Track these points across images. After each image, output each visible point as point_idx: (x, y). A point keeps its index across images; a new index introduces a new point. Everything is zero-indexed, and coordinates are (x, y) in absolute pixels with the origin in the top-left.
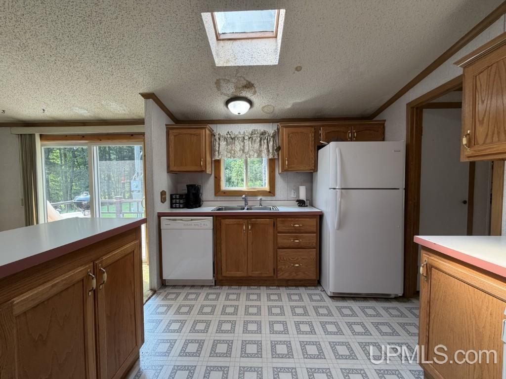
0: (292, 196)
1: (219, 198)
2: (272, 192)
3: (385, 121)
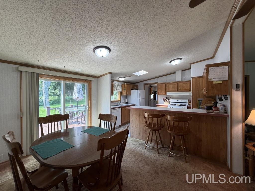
2: (120, 101)
3: (138, 85)
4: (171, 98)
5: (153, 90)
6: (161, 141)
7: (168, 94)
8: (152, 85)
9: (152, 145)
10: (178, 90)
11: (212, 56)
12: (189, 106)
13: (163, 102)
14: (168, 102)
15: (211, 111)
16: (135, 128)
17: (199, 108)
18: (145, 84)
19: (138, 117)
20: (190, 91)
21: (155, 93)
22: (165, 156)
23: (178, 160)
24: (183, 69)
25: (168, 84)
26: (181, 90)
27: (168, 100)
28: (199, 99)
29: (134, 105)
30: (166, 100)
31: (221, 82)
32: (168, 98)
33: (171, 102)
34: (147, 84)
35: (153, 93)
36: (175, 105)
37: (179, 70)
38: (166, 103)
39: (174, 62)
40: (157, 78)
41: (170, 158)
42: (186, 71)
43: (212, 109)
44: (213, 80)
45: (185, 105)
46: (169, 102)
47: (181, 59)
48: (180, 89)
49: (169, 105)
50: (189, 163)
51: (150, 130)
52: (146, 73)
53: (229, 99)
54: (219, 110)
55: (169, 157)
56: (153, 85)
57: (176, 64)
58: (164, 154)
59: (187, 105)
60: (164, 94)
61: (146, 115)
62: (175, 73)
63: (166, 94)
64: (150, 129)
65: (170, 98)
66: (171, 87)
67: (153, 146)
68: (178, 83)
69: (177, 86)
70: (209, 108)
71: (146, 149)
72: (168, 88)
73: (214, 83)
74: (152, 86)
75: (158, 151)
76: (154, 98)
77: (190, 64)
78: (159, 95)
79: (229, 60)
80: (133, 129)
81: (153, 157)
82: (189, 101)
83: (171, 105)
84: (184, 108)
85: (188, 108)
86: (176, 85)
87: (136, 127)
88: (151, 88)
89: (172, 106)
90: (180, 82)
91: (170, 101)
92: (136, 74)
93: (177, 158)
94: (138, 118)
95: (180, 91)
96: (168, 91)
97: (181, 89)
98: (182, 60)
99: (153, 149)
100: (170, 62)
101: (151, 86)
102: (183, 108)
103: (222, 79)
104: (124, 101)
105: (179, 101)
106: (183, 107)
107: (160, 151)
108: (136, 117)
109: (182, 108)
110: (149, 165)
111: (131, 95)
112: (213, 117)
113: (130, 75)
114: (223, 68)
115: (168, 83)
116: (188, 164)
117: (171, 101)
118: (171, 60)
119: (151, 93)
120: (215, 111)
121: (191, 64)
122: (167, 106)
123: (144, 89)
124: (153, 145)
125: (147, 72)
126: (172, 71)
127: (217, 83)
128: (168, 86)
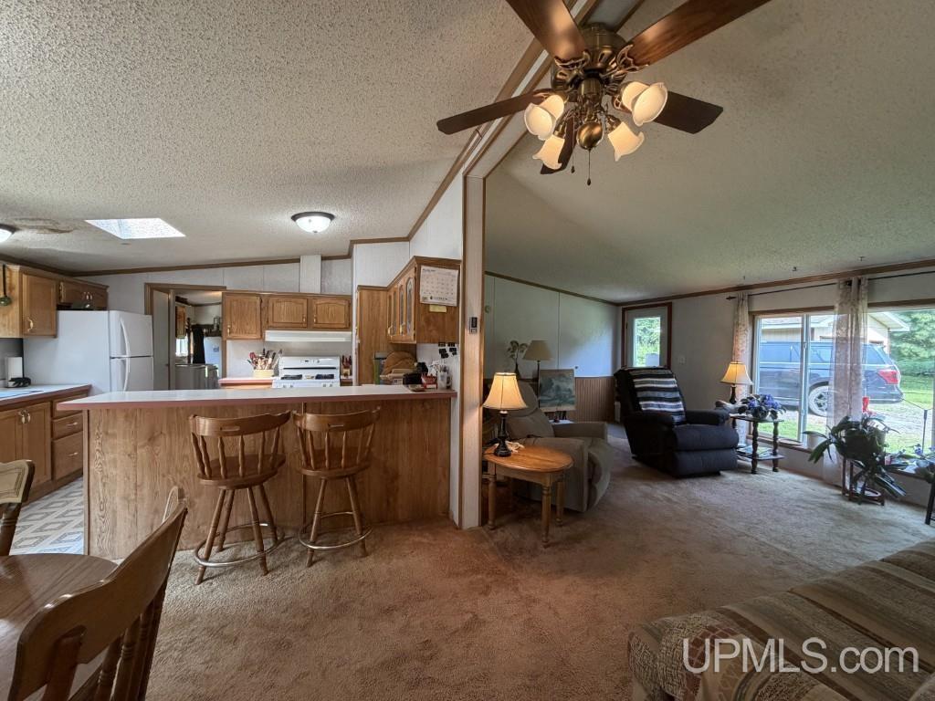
3: (107, 287)
4: (281, 352)
5: (186, 317)
6: (271, 522)
7: (271, 336)
8: (182, 296)
9: (227, 554)
10: (308, 324)
11: (406, 236)
12: (343, 377)
13: (251, 366)
14: (270, 368)
15: (419, 386)
16: (119, 507)
17: (379, 382)
18: (152, 288)
19: (143, 446)
20: (348, 327)
21: (198, 333)
22: (295, 570)
23: (340, 561)
24: (325, 254)
25: (272, 300)
26: (318, 326)
27: (270, 360)
28: (378, 355)
29: (86, 391)
30: (262, 359)
31: (444, 310)
32: (268, 354)
33: (281, 367)
34: (164, 289)
35: (188, 332)
36: (300, 377)
37: (313, 253)
38: (262, 374)
39: (310, 221)
40: (221, 270)
41: (314, 567)
42: (334, 261)
43: (421, 383)
44: (429, 301)
45: (332, 377)
46: (273, 367)
47: (331, 217)
48: (316, 323)
49: (279, 378)
50: (372, 556)
51: (225, 491)
52: (172, 232)
53: (458, 352)
54: (435, 383)
55: (311, 563)
56: (192, 298)
57: (315, 230)
58: (287, 566)
59: (336, 373)
60: (254, 336)
61: (205, 426)
62: (298, 261)
63: (262, 337)
64: (224, 488)
65: (277, 351)
66: (283, 310)
67: (236, 555)
68: (309, 298)
69: (305, 307)
70: (411, 380)
71: (201, 581)
72: (271, 313)
73: (432, 309)
74: (184, 301)
75: (264, 564)
76: (192, 352)
77: (351, 241)
78: (229, 342)
79: (460, 257)
80: (110, 515)
81: (247, 597)
82: (346, 362)
83: (283, 378)
84: (331, 386)
85: (343, 383)
86: (302, 304)
87: (126, 498)
88: (180, 310)
89: (288, 383)
90: (315, 296)
91: (277, 365)
92: (111, 226)
93: (335, 557)
94: (142, 453)
95: (315, 329)
96: (271, 324)
97: (319, 322)
98: (334, 221)
99: (238, 564)
100: (295, 218)
101: (180, 297)
102: (328, 385)
103: (446, 302)
105: (313, 363)
106: (328, 382)
107: (270, 561)
108: (130, 449)
109: (325, 386)
110: (236, 638)
111: (56, 335)
112: (423, 401)
113: (62, 226)
114: (449, 274)
115: (270, 296)
116: (370, 559)
117: (284, 362)
118: (299, 212)
119: (181, 330)
120: (429, 386)
121: (353, 242)
122: (271, 384)
123: (149, 310)
124: (234, 549)
125: (182, 231)
126: (290, 253)
127: (438, 309)
128: (271, 305)
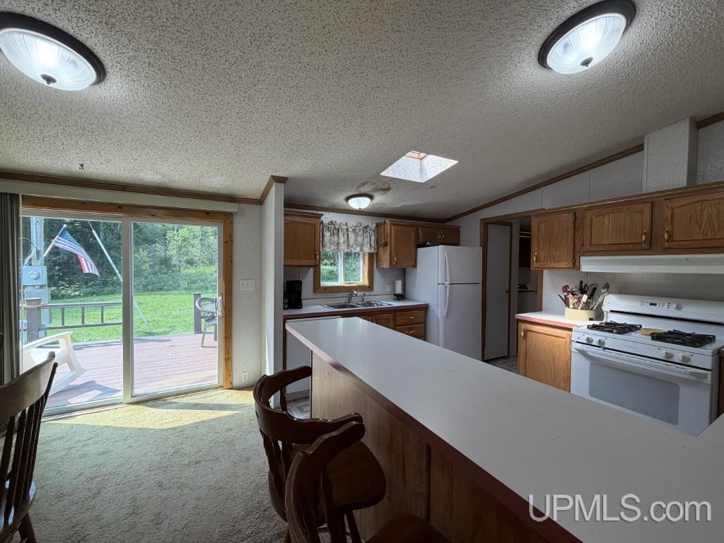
0: (388, 290)
1: (319, 295)
2: (370, 287)
3: (459, 227)
7: (589, 265)
13: (562, 303)
14: (586, 308)
18: (486, 223)
25: (588, 214)
27: (587, 296)
29: (425, 308)
30: (574, 294)
34: (498, 221)
38: (573, 315)
46: (593, 307)
60: (563, 265)
63: (576, 265)
65: (600, 285)
66: (606, 227)
78: (545, 272)
86: (642, 212)
89: (597, 336)
95: (667, 251)
96: (588, 247)
97: (676, 238)
100: (541, 59)
104: (388, 289)
111: (415, 266)
113: (380, 184)
122: (571, 330)
123: (483, 243)
128: (588, 221)
